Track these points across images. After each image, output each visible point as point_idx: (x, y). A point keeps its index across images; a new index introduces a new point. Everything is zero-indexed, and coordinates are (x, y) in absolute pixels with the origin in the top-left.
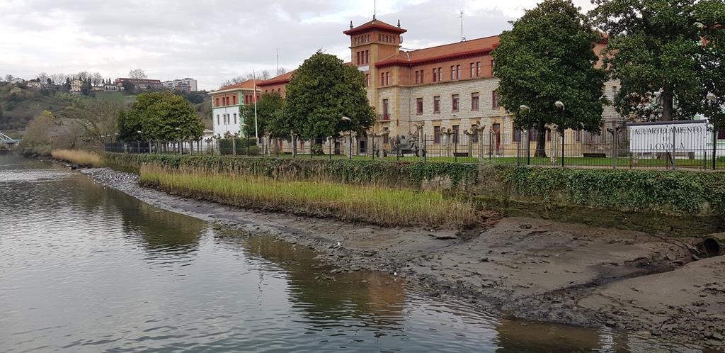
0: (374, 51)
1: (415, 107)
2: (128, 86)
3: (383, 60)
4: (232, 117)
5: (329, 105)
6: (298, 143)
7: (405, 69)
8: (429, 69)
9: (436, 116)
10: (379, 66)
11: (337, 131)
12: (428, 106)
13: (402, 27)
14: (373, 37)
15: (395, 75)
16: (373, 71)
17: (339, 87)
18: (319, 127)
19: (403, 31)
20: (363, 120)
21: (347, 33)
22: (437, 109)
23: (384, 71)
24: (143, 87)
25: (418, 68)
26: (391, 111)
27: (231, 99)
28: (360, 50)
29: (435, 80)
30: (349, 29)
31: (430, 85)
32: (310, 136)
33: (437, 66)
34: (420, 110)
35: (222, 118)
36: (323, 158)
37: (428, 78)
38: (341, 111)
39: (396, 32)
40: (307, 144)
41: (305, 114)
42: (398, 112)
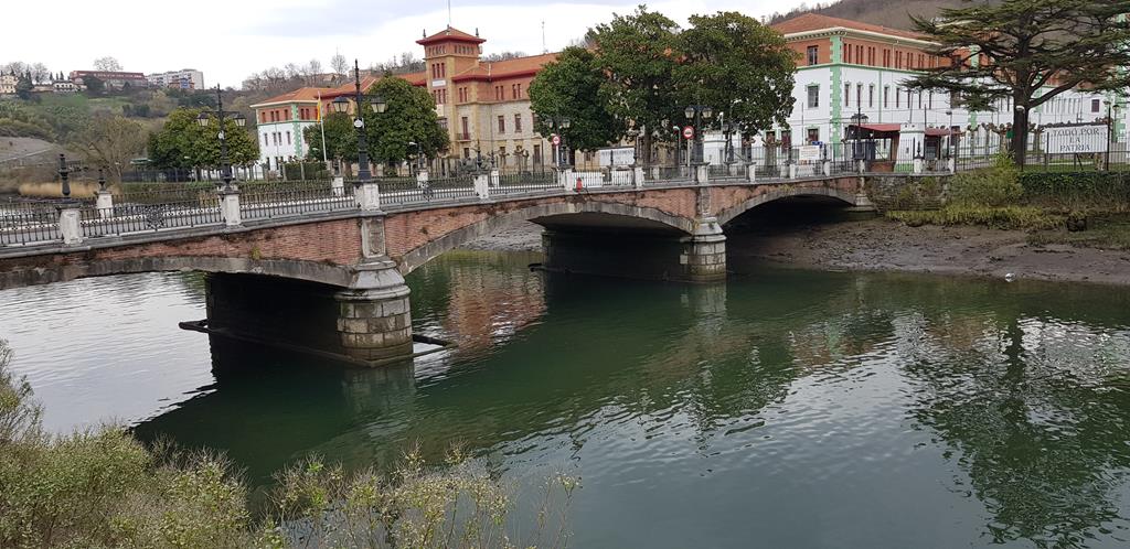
0: (450, 64)
1: (496, 125)
3: (462, 74)
5: (400, 129)
7: (485, 84)
8: (508, 85)
9: (518, 136)
10: (456, 81)
12: (510, 124)
13: (481, 37)
14: (449, 49)
15: (474, 90)
16: (450, 86)
18: (390, 150)
19: (482, 41)
21: (420, 43)
22: (518, 127)
23: (460, 86)
25: (498, 84)
26: (470, 131)
27: (282, 114)
28: (435, 62)
29: (515, 97)
30: (421, 38)
31: (510, 102)
32: (381, 159)
33: (517, 81)
34: (502, 129)
35: (271, 138)
37: (508, 95)
39: (474, 42)
41: (377, 138)
42: (478, 131)
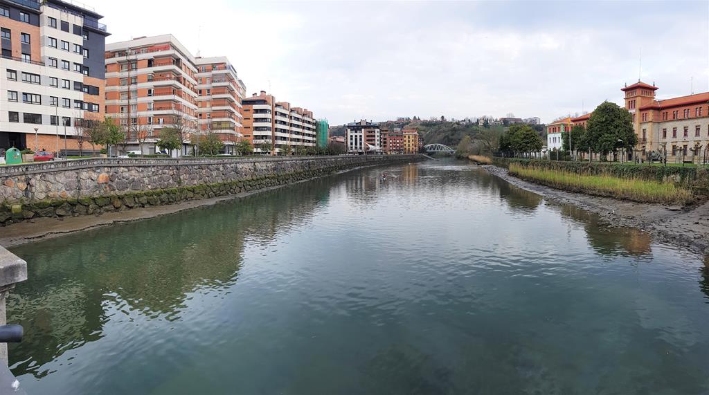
0: (638, 100)
1: (661, 134)
2: (505, 122)
3: (644, 106)
4: (557, 139)
6: (593, 154)
7: (657, 112)
8: (670, 112)
9: (674, 140)
10: (641, 110)
11: (615, 148)
12: (670, 133)
14: (639, 92)
15: (651, 114)
16: (638, 112)
17: (617, 122)
18: (605, 145)
19: (656, 89)
20: (630, 141)
21: (623, 90)
22: (675, 135)
23: (644, 112)
24: (513, 122)
25: (665, 111)
26: (647, 137)
27: (557, 129)
28: (629, 100)
29: (674, 118)
30: (624, 87)
31: (671, 121)
33: (676, 109)
34: (665, 136)
35: (552, 139)
36: (607, 163)
37: (670, 117)
38: (618, 136)
39: (653, 89)
40: (598, 155)
42: (651, 137)
